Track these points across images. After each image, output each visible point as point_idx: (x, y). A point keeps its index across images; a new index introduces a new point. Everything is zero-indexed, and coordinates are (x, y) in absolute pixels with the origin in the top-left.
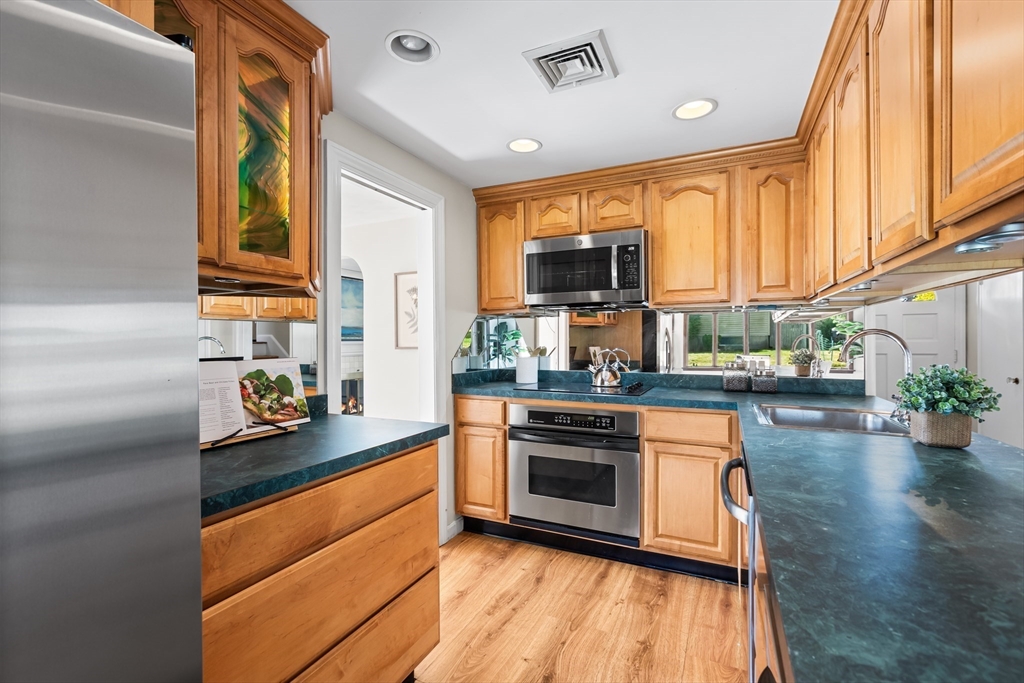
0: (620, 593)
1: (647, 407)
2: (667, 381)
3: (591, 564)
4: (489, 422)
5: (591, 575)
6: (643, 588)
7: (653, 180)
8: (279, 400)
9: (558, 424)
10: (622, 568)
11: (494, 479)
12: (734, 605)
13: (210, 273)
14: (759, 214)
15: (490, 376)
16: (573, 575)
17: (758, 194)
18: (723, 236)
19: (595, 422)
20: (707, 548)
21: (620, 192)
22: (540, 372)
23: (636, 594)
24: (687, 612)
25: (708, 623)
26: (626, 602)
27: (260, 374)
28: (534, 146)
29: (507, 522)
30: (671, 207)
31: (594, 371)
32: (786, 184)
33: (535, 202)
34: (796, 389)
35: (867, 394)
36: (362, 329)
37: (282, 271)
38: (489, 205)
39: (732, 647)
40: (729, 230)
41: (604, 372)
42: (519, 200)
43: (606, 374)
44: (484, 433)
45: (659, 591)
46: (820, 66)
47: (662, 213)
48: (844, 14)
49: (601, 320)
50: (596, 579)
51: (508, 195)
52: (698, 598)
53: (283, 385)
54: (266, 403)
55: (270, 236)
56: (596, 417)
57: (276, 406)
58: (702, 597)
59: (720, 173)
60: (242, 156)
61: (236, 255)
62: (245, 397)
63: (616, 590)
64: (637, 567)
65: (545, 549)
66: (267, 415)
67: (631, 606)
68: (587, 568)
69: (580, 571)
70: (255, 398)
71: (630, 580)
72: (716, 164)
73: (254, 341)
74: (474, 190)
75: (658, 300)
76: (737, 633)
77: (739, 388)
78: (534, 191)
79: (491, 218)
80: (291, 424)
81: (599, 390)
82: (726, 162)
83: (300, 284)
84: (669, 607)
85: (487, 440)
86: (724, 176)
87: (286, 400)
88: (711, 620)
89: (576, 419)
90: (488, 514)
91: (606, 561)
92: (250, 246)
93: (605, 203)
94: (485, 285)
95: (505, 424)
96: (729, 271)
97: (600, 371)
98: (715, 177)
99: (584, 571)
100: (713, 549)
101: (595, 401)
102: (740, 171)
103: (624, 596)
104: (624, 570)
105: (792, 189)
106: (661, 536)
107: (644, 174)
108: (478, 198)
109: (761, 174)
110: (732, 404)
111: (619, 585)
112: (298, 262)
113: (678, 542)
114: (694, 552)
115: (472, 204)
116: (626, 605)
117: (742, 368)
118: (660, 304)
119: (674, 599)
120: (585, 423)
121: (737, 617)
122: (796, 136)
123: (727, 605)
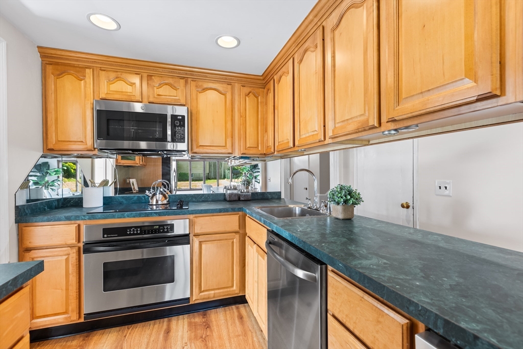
0: (182, 338)
1: (194, 215)
2: (196, 198)
3: (156, 326)
4: (63, 243)
5: (159, 334)
6: (195, 328)
7: (192, 79)
9: (130, 235)
10: (178, 320)
11: (67, 289)
12: (244, 317)
14: (246, 110)
15: (55, 204)
16: (146, 340)
17: (245, 100)
18: (229, 119)
19: (159, 229)
20: (228, 289)
21: (170, 81)
23: (193, 334)
24: (224, 333)
25: (237, 334)
26: (188, 343)
28: (113, 26)
29: (82, 320)
30: (202, 97)
31: (151, 195)
32: (257, 98)
33: (104, 72)
34: (256, 198)
39: (253, 343)
40: (232, 116)
41: (158, 195)
42: (89, 68)
43: (159, 196)
44: (56, 253)
45: (205, 326)
46: (288, 42)
47: (197, 99)
48: (311, 17)
49: (138, 162)
50: (164, 336)
51: (77, 61)
52: (226, 320)
56: (160, 226)
58: (228, 319)
59: (228, 84)
63: (179, 337)
64: (187, 315)
65: (118, 328)
67: (193, 345)
68: (155, 330)
69: (150, 335)
71: (186, 326)
72: (226, 79)
75: (194, 151)
76: (252, 333)
77: (235, 199)
78: (102, 64)
81: (154, 207)
82: (231, 79)
84: (214, 334)
85: (59, 258)
86: (230, 86)
88: (237, 331)
89: (143, 229)
90: (61, 321)
91: (166, 320)
93: (160, 86)
95: (79, 241)
96: (232, 137)
97: (155, 195)
98: (225, 86)
99: (153, 333)
100: (231, 289)
101: (159, 215)
102: (237, 86)
103: (186, 340)
104: (180, 321)
105: (259, 101)
106: (203, 291)
107: (186, 74)
109: (247, 90)
110: (240, 208)
111: (180, 334)
113: (213, 292)
114: (222, 294)
116: (189, 345)
117: (235, 189)
118: (196, 153)
119: (215, 327)
120: (152, 231)
121: (248, 323)
122: (262, 76)
123: (241, 317)
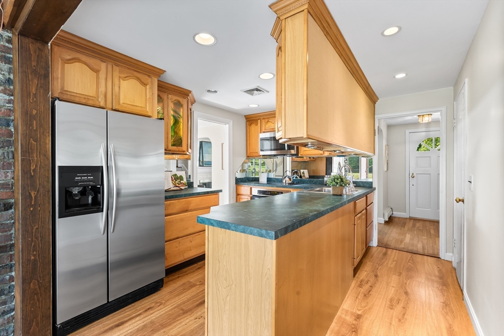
8: (180, 181)
13: (166, 152)
22: (268, 178)
27: (176, 175)
35: (373, 186)
36: (211, 162)
37: (180, 150)
38: (250, 121)
53: (181, 178)
54: (177, 182)
55: (178, 142)
57: (179, 183)
60: (172, 125)
61: (171, 148)
62: (172, 180)
66: (177, 185)
70: (174, 180)
73: (177, 167)
74: (245, 116)
79: (250, 125)
80: (183, 188)
83: (185, 153)
87: (182, 182)
92: (173, 145)
94: (248, 148)
108: (246, 119)
112: (184, 148)
115: (244, 120)
